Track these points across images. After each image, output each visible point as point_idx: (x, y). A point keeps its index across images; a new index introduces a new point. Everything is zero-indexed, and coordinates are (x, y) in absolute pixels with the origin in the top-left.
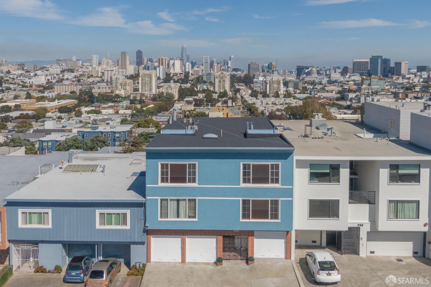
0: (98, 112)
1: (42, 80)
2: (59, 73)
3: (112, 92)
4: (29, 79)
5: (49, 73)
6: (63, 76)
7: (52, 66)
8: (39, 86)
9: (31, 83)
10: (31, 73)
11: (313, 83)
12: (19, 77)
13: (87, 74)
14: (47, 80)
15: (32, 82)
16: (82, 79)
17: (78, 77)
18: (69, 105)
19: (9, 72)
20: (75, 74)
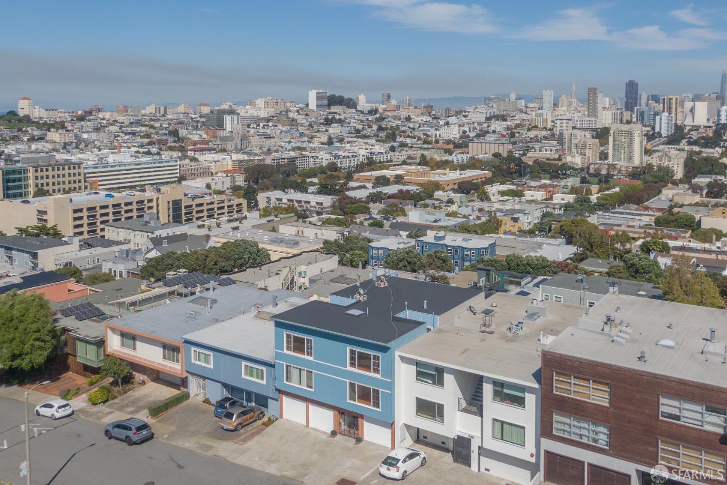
0: (518, 194)
1: (454, 133)
2: (483, 120)
3: (560, 159)
4: (436, 130)
5: (467, 121)
6: (488, 126)
7: (477, 108)
8: (448, 142)
9: (438, 136)
10: (441, 120)
12: (422, 126)
13: (528, 123)
14: (461, 133)
15: (440, 135)
16: (518, 133)
17: (512, 129)
18: (477, 179)
19: (408, 119)
20: (509, 123)
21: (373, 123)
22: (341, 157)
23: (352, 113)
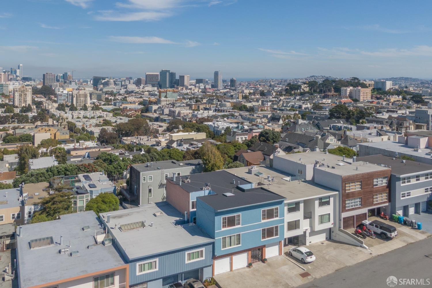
11: (112, 94)
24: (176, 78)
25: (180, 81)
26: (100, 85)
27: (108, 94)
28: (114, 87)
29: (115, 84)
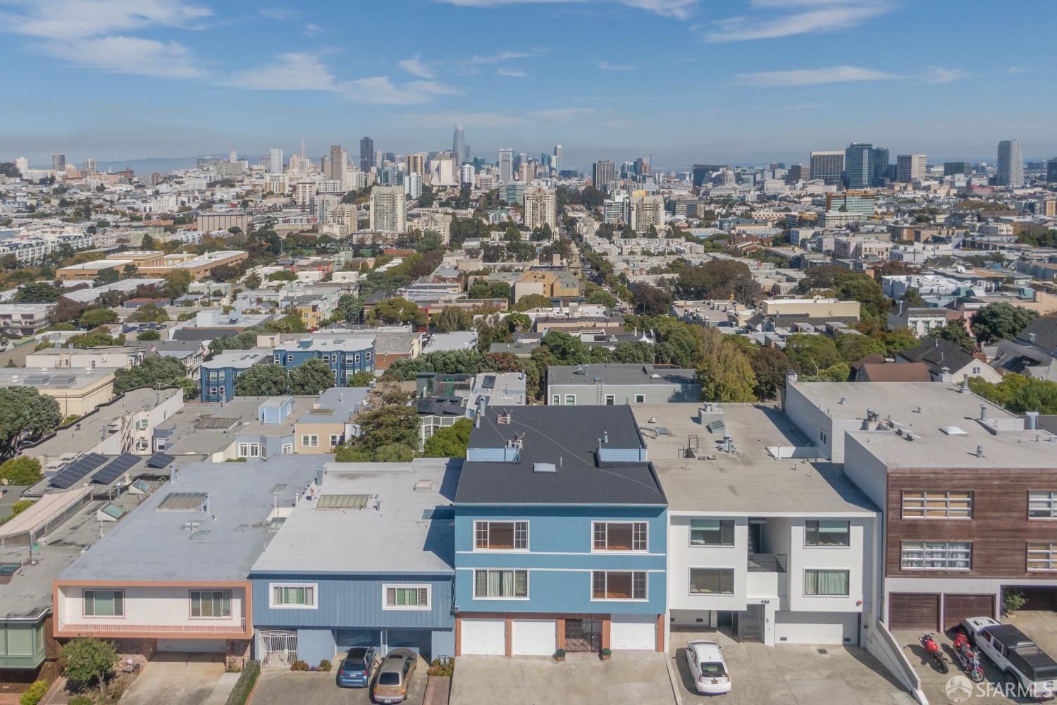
0: (290, 276)
1: (171, 205)
2: (204, 188)
3: (314, 230)
4: (143, 201)
5: (183, 189)
6: (213, 195)
7: (188, 172)
8: (165, 217)
9: (148, 210)
10: (148, 188)
11: (727, 202)
12: (122, 197)
13: (260, 189)
14: (179, 203)
15: (150, 209)
16: (252, 201)
17: (242, 197)
18: (230, 263)
19: (101, 189)
20: (238, 190)
21: (51, 196)
22: (20, 246)
23: (16, 183)
24: (890, 163)
25: (898, 168)
26: (707, 182)
27: (717, 202)
28: (736, 186)
29: (739, 179)
